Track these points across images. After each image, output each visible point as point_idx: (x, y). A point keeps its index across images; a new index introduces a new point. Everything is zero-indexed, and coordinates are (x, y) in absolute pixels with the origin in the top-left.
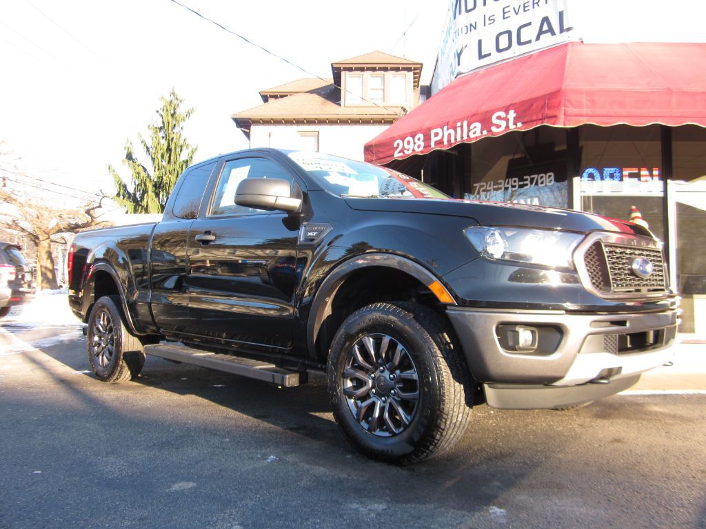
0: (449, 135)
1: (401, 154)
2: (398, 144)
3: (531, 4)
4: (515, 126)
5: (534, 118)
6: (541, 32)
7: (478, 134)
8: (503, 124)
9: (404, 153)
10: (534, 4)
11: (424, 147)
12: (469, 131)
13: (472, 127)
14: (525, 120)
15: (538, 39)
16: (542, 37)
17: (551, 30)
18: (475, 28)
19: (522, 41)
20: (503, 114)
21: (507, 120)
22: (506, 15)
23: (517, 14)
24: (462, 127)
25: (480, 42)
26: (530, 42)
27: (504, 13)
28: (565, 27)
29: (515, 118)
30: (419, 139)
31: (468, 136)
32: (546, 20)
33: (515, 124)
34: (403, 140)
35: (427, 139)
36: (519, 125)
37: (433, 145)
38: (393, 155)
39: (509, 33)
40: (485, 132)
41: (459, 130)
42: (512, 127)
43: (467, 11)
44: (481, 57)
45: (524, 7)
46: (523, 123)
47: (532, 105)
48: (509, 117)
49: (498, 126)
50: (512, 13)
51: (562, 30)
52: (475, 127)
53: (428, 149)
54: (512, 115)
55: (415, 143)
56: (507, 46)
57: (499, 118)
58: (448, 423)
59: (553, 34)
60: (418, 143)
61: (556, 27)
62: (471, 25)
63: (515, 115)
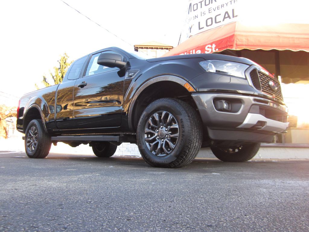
3: (220, 7)
5: (223, 46)
6: (225, 18)
8: (210, 50)
10: (222, 6)
14: (220, 48)
15: (223, 20)
16: (225, 19)
17: (229, 17)
18: (197, 17)
19: (217, 21)
20: (210, 46)
23: (215, 11)
25: (199, 23)
26: (220, 22)
27: (209, 11)
28: (235, 15)
29: (215, 47)
32: (227, 13)
33: (215, 50)
36: (217, 50)
39: (212, 18)
42: (214, 51)
43: (194, 10)
44: (200, 29)
45: (218, 8)
46: (218, 49)
47: (222, 41)
48: (212, 47)
49: (208, 51)
50: (213, 11)
51: (233, 17)
52: (198, 52)
54: (214, 46)
56: (210, 24)
57: (208, 48)
58: (192, 145)
59: (230, 18)
61: (231, 15)
62: (196, 16)
63: (215, 46)
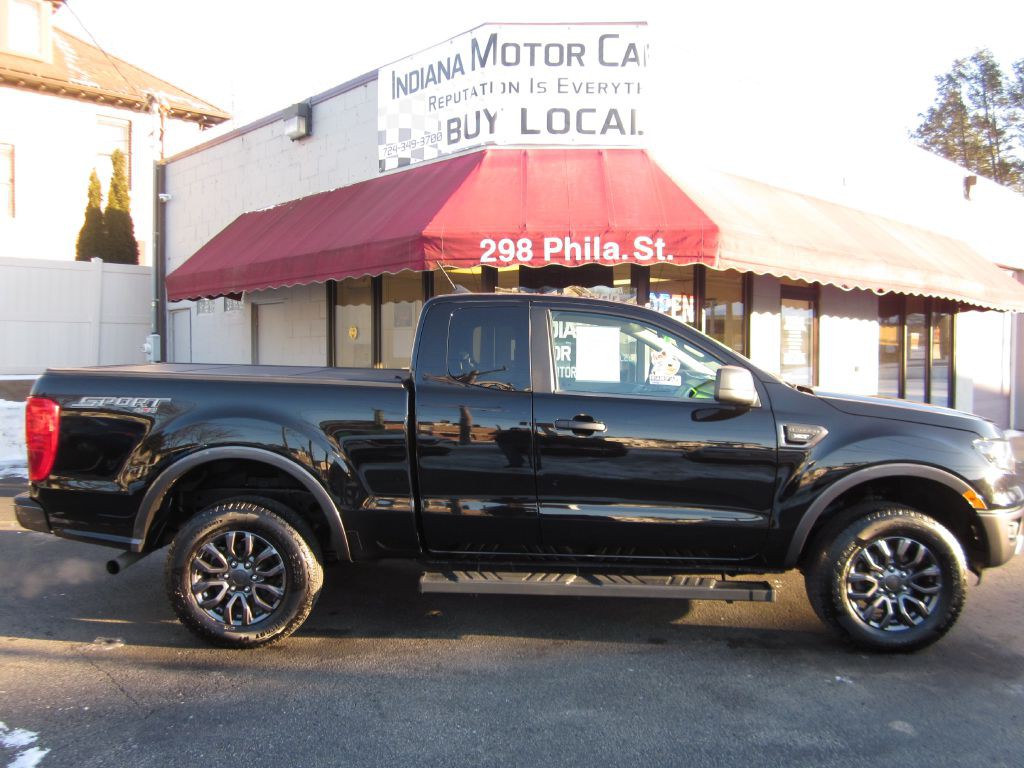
0: (573, 250)
1: (494, 260)
2: (488, 246)
3: (596, 87)
4: (664, 258)
5: (688, 254)
6: (607, 126)
7: (616, 256)
8: (650, 253)
9: (498, 258)
10: (600, 88)
11: (533, 258)
12: (602, 250)
13: (606, 246)
14: (677, 254)
15: (604, 131)
16: (609, 131)
17: (620, 127)
18: (517, 91)
19: (583, 128)
20: (649, 241)
21: (655, 249)
22: (562, 89)
23: (577, 92)
24: (592, 243)
25: (524, 112)
26: (593, 132)
27: (559, 85)
28: (637, 129)
29: (664, 248)
30: (524, 245)
31: (601, 257)
33: (665, 255)
34: (497, 241)
35: (538, 247)
36: (670, 257)
37: (547, 258)
38: (479, 259)
39: (566, 113)
40: (625, 257)
41: (587, 247)
42: (661, 258)
43: (506, 64)
44: (524, 130)
45: (588, 88)
46: (675, 257)
47: (686, 237)
48: (656, 245)
49: (643, 254)
50: (570, 89)
51: (633, 132)
52: (611, 248)
53: (540, 261)
54: (660, 244)
55: (516, 249)
56: (562, 128)
57: (643, 243)
59: (623, 132)
60: (522, 250)
61: (626, 126)
62: (511, 84)
63: (664, 245)
